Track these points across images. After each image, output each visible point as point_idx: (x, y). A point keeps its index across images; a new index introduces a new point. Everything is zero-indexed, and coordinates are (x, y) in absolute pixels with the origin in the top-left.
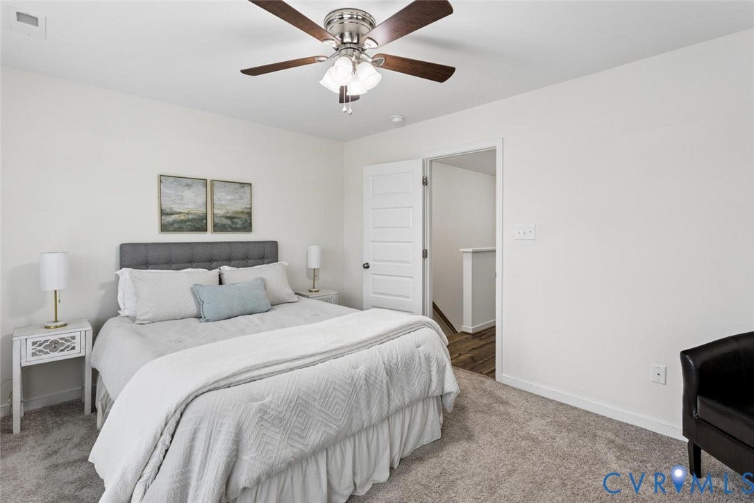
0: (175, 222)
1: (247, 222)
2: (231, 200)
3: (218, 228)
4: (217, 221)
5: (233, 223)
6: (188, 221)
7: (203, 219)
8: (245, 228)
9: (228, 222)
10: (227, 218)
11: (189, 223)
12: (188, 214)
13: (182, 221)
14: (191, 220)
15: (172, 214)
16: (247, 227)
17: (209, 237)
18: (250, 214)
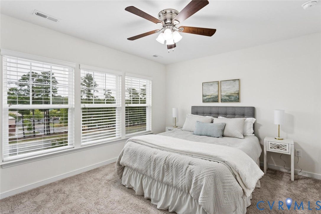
0: (207, 99)
1: (236, 97)
2: (229, 88)
3: (223, 101)
4: (223, 98)
5: (230, 98)
6: (211, 98)
7: (217, 97)
8: (236, 100)
9: (227, 98)
10: (227, 96)
11: (212, 99)
12: (211, 96)
13: (209, 98)
14: (212, 98)
15: (206, 96)
16: (238, 100)
17: (220, 104)
18: (238, 94)
